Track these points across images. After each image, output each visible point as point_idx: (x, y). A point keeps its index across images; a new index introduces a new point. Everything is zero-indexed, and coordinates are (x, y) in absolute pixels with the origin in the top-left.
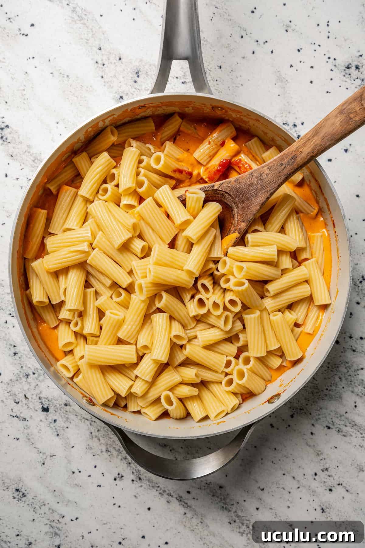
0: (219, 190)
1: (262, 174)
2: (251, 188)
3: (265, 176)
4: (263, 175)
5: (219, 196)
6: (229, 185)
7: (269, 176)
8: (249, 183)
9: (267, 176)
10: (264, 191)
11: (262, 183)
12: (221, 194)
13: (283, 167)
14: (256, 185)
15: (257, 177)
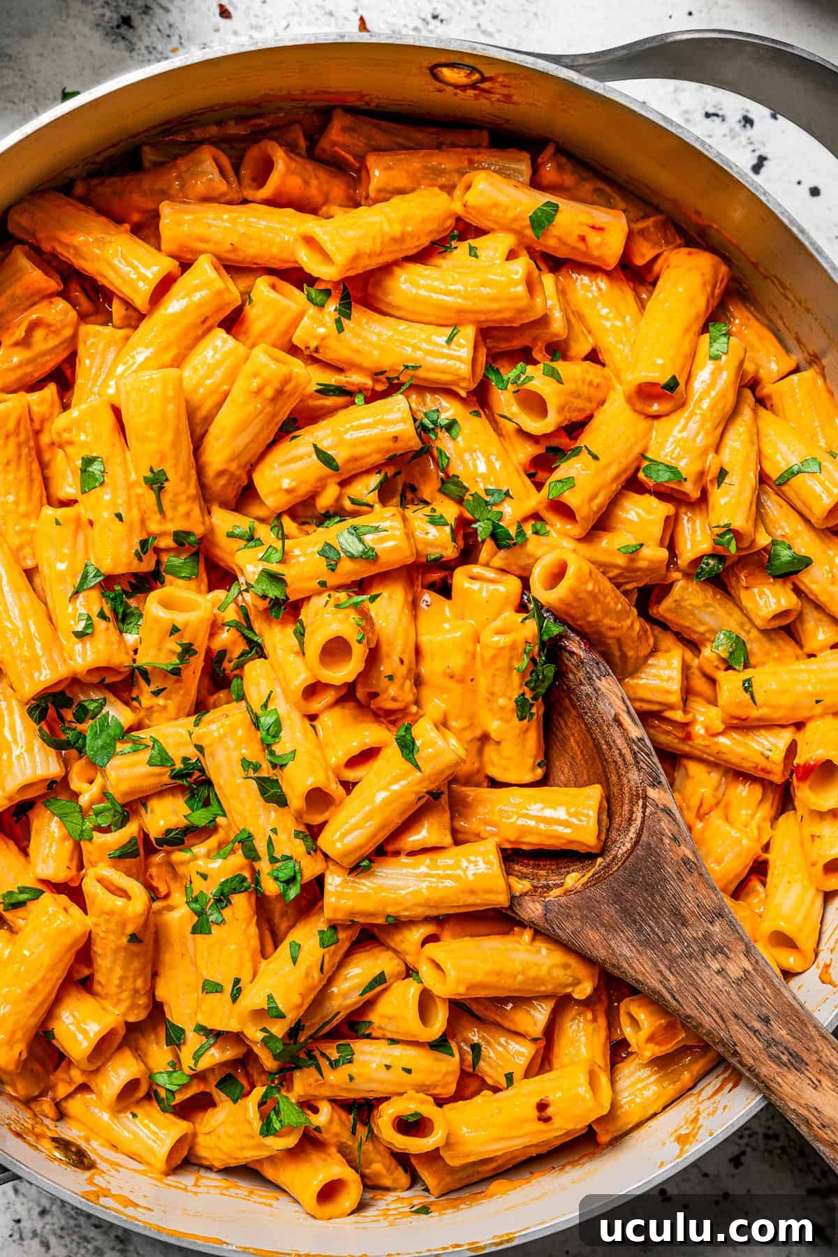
0: (645, 807)
1: (722, 952)
2: (666, 922)
3: (715, 966)
4: (720, 956)
5: (626, 807)
6: (667, 841)
7: (719, 981)
8: (685, 911)
9: (719, 972)
10: (662, 968)
11: (691, 956)
12: (631, 812)
13: (758, 1025)
14: (679, 935)
15: (707, 936)
